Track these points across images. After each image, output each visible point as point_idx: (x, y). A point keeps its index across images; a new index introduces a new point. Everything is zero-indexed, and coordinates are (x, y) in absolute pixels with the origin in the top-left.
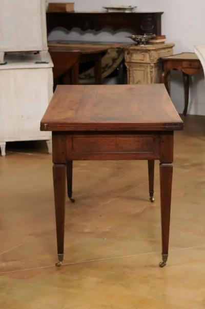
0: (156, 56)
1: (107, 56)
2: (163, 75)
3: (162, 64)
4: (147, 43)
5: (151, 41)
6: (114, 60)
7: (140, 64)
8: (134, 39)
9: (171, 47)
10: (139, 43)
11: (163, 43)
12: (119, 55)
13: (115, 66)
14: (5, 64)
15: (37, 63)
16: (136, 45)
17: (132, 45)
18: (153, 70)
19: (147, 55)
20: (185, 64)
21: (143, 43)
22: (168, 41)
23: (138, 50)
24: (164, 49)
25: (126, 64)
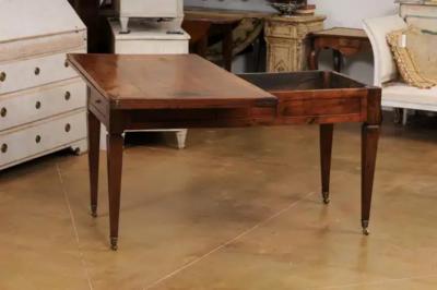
0: (305, 30)
1: (240, 27)
2: (313, 54)
3: (312, 40)
4: (293, 13)
5: (298, 11)
6: (248, 33)
7: (285, 40)
8: (278, 8)
9: (322, 20)
10: (283, 13)
11: (312, 14)
12: (255, 27)
13: (249, 40)
14: (128, 32)
15: (169, 33)
16: (280, 15)
17: (274, 15)
18: (301, 47)
19: (295, 29)
20: (342, 42)
21: (288, 13)
22: (318, 12)
23: (282, 22)
24: (314, 21)
25: (266, 39)
